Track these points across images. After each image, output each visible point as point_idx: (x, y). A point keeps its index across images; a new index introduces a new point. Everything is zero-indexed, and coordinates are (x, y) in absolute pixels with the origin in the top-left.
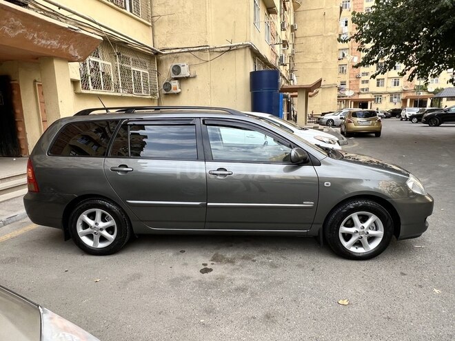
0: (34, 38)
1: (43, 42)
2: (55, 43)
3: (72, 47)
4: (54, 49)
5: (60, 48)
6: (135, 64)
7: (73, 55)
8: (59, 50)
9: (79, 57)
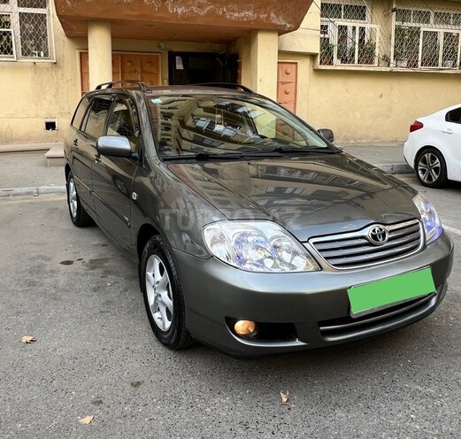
0: (224, 13)
1: (237, 15)
2: (250, 13)
3: (273, 15)
4: (251, 21)
5: (259, 17)
6: (425, 18)
7: (279, 24)
8: (258, 21)
9: (288, 26)
